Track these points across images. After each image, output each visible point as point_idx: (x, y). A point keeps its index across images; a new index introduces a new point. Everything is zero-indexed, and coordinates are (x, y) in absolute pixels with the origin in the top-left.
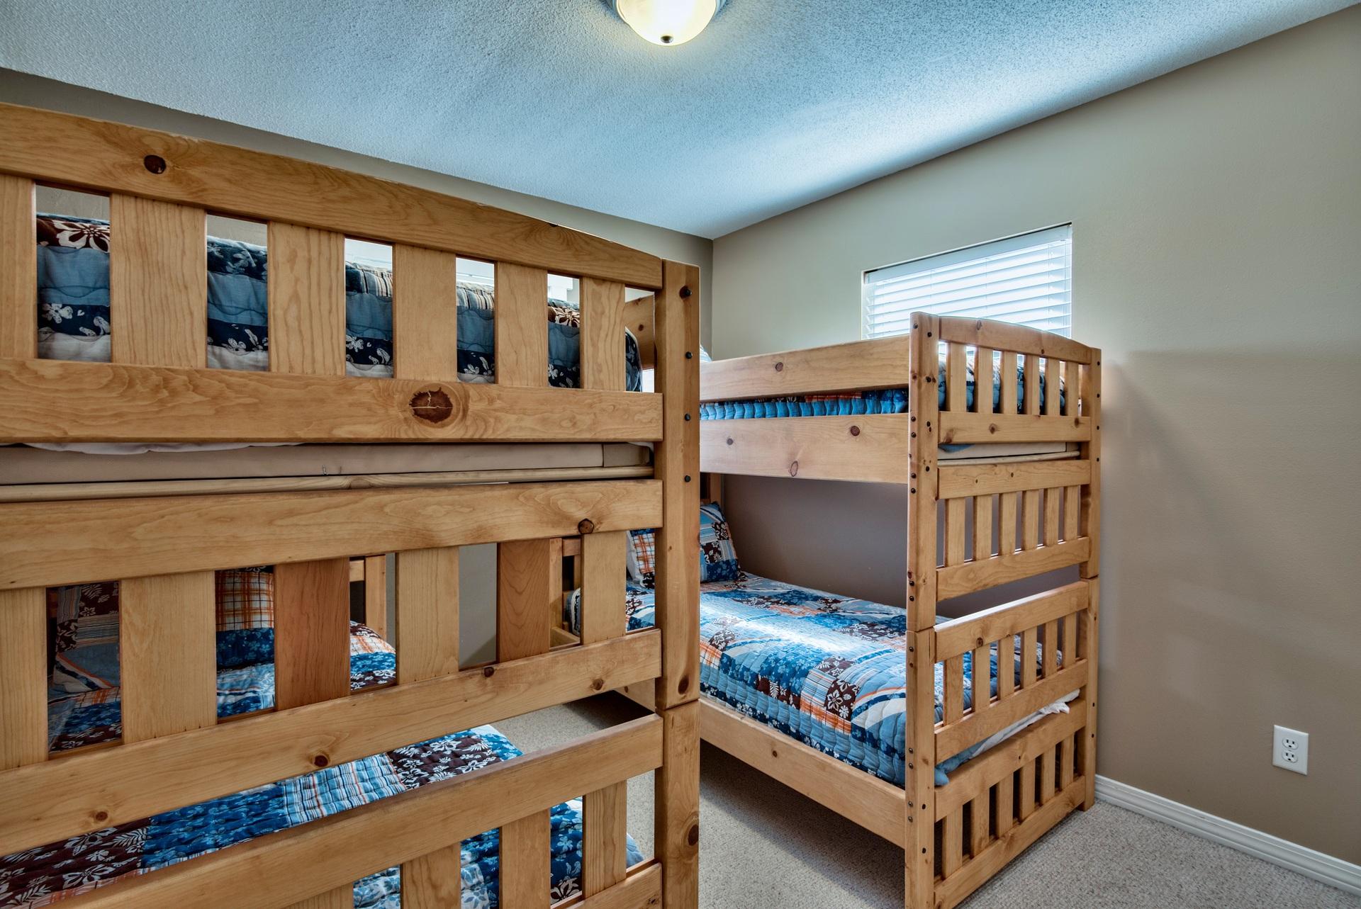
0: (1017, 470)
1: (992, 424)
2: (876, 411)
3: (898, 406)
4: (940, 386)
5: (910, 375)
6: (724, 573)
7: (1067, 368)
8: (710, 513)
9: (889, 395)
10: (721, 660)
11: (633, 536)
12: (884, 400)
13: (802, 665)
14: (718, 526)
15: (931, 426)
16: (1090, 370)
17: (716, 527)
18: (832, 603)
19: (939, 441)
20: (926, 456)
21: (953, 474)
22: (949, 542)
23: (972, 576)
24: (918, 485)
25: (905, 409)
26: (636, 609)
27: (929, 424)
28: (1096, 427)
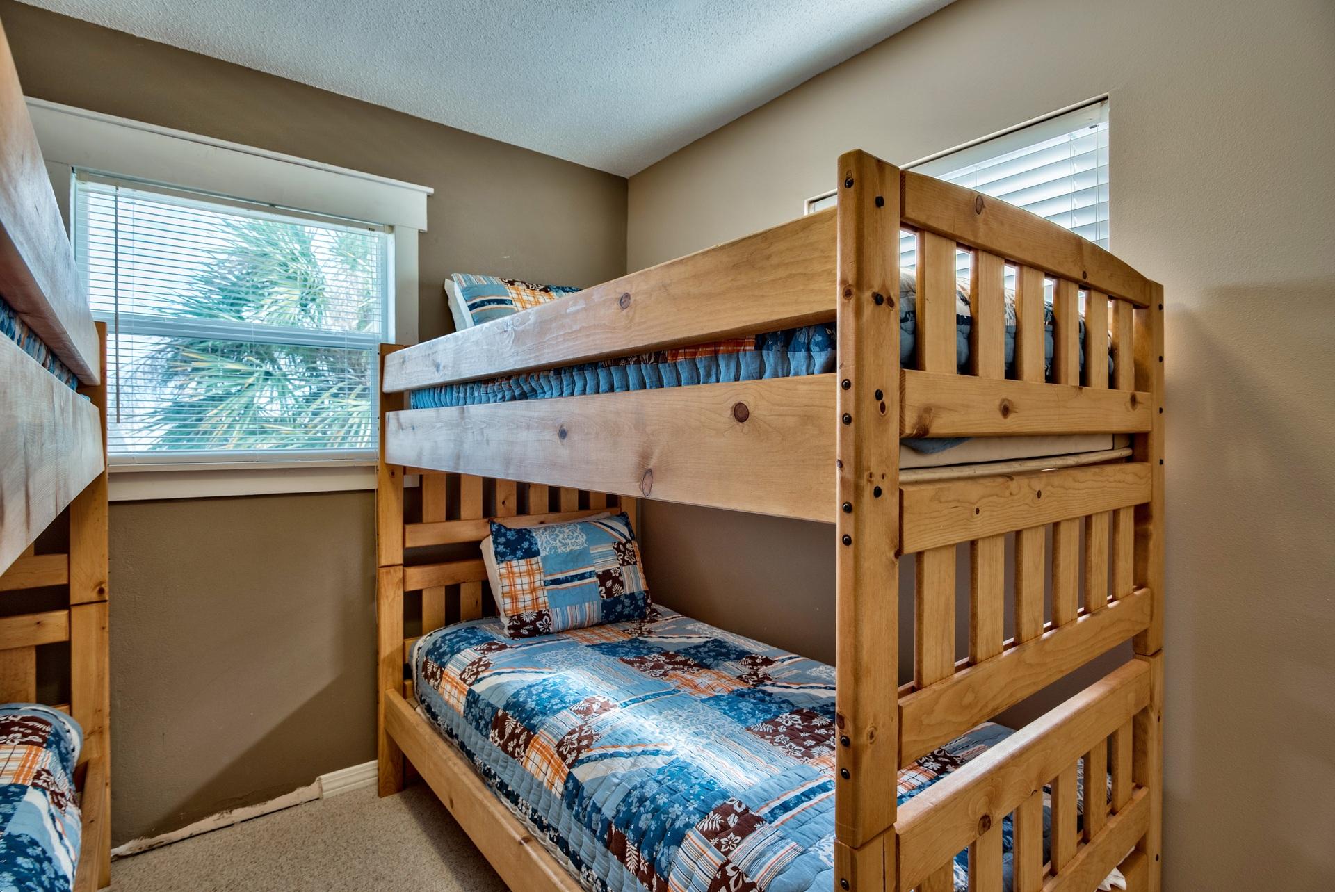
0: (1047, 485)
1: (1003, 400)
2: (780, 373)
3: (820, 359)
4: (903, 320)
5: (839, 290)
6: (626, 611)
7: (1116, 310)
8: (612, 528)
9: (802, 338)
10: (566, 783)
11: (498, 563)
12: (795, 351)
13: (678, 817)
14: (621, 547)
15: (884, 399)
16: (1149, 316)
17: (619, 548)
18: (761, 664)
19: (901, 432)
20: (873, 463)
21: (932, 499)
22: (925, 640)
23: (969, 698)
24: (857, 529)
25: (830, 367)
26: (479, 677)
27: (879, 395)
28: (1158, 410)
